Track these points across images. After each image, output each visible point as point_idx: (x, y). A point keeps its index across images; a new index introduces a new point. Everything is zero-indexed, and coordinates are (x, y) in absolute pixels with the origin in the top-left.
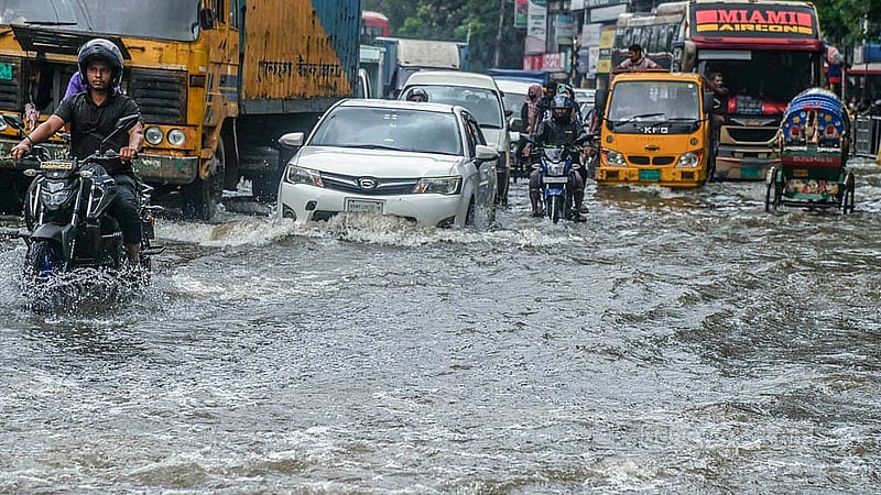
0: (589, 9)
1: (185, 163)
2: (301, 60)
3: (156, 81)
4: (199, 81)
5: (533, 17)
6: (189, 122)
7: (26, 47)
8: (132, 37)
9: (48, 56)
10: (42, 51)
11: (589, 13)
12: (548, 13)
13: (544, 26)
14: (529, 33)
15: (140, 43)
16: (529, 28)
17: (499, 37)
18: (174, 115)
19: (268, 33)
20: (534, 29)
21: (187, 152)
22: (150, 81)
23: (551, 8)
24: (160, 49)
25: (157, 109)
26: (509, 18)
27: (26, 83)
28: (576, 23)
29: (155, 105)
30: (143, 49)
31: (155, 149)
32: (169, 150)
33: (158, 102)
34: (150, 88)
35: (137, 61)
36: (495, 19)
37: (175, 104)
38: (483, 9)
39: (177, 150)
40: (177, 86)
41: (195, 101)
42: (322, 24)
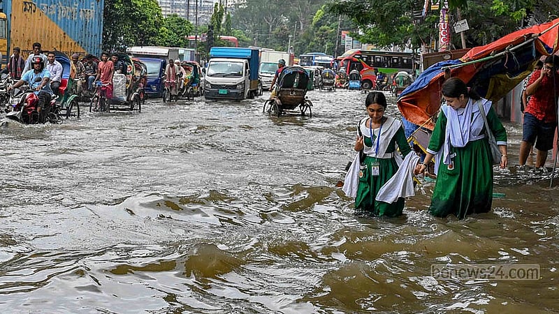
5: (347, 41)
12: (353, 40)
13: (351, 44)
16: (346, 45)
17: (336, 48)
26: (340, 42)
36: (336, 42)
38: (332, 38)
42: (71, 37)
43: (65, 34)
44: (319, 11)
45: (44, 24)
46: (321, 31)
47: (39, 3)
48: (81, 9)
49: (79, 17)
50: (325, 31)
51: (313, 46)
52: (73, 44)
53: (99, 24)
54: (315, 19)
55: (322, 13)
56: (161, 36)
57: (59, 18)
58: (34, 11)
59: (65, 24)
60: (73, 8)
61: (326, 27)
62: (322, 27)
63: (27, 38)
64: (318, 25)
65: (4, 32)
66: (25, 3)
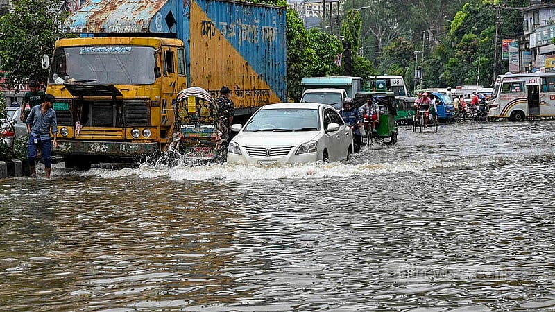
0: (539, 47)
1: (150, 146)
2: (238, 88)
3: (135, 105)
4: (156, 104)
5: (511, 53)
6: (152, 125)
7: (73, 94)
8: (123, 84)
9: (84, 97)
10: (80, 95)
11: (539, 49)
12: (519, 51)
13: (518, 58)
14: (510, 62)
15: (127, 87)
16: (509, 59)
17: (495, 65)
18: (145, 122)
19: (210, 76)
20: (512, 60)
21: (153, 140)
22: (132, 105)
23: (521, 48)
24: (137, 89)
25: (137, 120)
26: (499, 54)
27: (75, 111)
28: (533, 55)
29: (136, 118)
30: (128, 90)
31: (137, 140)
32: (144, 140)
33: (137, 116)
34: (132, 109)
35: (125, 96)
36: (493, 56)
37: (145, 116)
38: (486, 51)
39: (148, 139)
40: (145, 107)
41: (155, 114)
42: (253, 69)
43: (247, 63)
44: (458, 13)
45: (224, 53)
46: (465, 41)
47: (217, 23)
48: (263, 28)
49: (261, 40)
50: (471, 40)
51: (454, 64)
52: (256, 78)
53: (283, 49)
54: (454, 25)
55: (465, 15)
56: (307, 61)
57: (240, 42)
58: (213, 35)
59: (247, 51)
60: (254, 26)
61: (471, 35)
62: (466, 36)
63: (207, 73)
64: (460, 32)
65: (182, 67)
66: (203, 22)
